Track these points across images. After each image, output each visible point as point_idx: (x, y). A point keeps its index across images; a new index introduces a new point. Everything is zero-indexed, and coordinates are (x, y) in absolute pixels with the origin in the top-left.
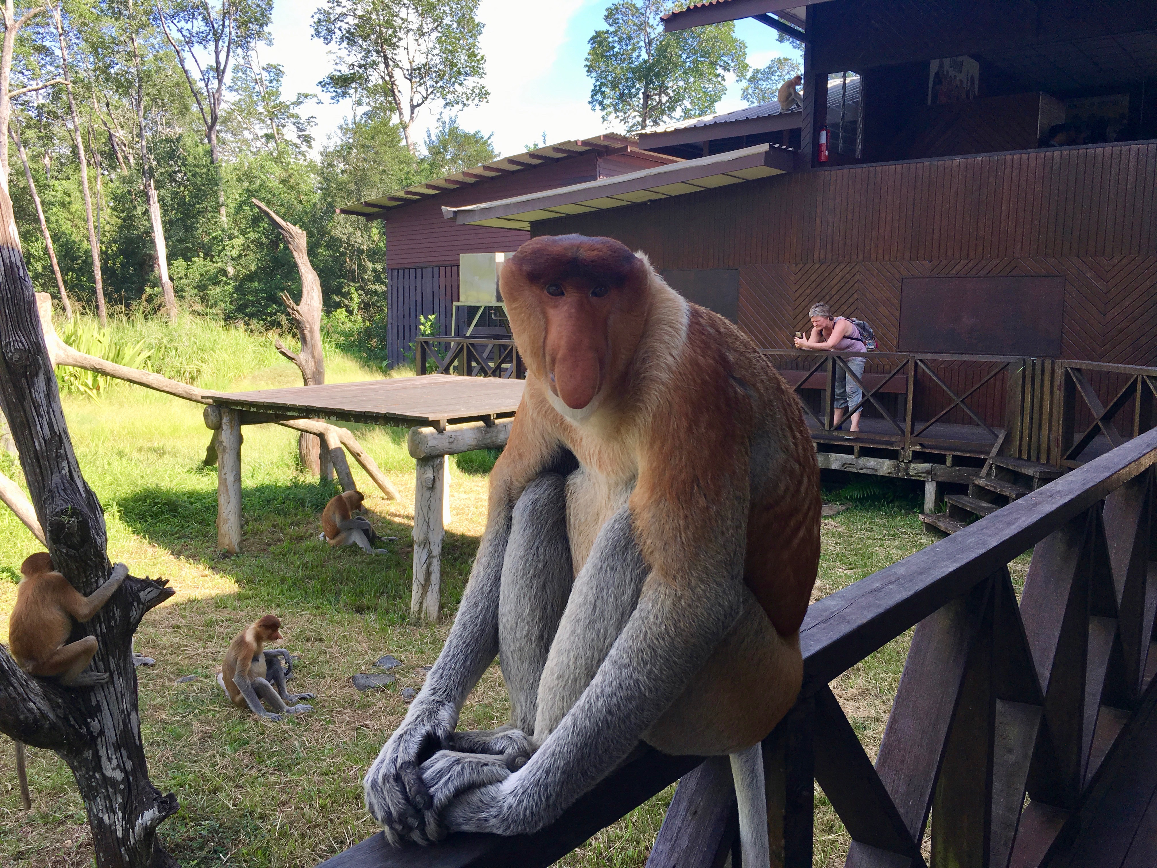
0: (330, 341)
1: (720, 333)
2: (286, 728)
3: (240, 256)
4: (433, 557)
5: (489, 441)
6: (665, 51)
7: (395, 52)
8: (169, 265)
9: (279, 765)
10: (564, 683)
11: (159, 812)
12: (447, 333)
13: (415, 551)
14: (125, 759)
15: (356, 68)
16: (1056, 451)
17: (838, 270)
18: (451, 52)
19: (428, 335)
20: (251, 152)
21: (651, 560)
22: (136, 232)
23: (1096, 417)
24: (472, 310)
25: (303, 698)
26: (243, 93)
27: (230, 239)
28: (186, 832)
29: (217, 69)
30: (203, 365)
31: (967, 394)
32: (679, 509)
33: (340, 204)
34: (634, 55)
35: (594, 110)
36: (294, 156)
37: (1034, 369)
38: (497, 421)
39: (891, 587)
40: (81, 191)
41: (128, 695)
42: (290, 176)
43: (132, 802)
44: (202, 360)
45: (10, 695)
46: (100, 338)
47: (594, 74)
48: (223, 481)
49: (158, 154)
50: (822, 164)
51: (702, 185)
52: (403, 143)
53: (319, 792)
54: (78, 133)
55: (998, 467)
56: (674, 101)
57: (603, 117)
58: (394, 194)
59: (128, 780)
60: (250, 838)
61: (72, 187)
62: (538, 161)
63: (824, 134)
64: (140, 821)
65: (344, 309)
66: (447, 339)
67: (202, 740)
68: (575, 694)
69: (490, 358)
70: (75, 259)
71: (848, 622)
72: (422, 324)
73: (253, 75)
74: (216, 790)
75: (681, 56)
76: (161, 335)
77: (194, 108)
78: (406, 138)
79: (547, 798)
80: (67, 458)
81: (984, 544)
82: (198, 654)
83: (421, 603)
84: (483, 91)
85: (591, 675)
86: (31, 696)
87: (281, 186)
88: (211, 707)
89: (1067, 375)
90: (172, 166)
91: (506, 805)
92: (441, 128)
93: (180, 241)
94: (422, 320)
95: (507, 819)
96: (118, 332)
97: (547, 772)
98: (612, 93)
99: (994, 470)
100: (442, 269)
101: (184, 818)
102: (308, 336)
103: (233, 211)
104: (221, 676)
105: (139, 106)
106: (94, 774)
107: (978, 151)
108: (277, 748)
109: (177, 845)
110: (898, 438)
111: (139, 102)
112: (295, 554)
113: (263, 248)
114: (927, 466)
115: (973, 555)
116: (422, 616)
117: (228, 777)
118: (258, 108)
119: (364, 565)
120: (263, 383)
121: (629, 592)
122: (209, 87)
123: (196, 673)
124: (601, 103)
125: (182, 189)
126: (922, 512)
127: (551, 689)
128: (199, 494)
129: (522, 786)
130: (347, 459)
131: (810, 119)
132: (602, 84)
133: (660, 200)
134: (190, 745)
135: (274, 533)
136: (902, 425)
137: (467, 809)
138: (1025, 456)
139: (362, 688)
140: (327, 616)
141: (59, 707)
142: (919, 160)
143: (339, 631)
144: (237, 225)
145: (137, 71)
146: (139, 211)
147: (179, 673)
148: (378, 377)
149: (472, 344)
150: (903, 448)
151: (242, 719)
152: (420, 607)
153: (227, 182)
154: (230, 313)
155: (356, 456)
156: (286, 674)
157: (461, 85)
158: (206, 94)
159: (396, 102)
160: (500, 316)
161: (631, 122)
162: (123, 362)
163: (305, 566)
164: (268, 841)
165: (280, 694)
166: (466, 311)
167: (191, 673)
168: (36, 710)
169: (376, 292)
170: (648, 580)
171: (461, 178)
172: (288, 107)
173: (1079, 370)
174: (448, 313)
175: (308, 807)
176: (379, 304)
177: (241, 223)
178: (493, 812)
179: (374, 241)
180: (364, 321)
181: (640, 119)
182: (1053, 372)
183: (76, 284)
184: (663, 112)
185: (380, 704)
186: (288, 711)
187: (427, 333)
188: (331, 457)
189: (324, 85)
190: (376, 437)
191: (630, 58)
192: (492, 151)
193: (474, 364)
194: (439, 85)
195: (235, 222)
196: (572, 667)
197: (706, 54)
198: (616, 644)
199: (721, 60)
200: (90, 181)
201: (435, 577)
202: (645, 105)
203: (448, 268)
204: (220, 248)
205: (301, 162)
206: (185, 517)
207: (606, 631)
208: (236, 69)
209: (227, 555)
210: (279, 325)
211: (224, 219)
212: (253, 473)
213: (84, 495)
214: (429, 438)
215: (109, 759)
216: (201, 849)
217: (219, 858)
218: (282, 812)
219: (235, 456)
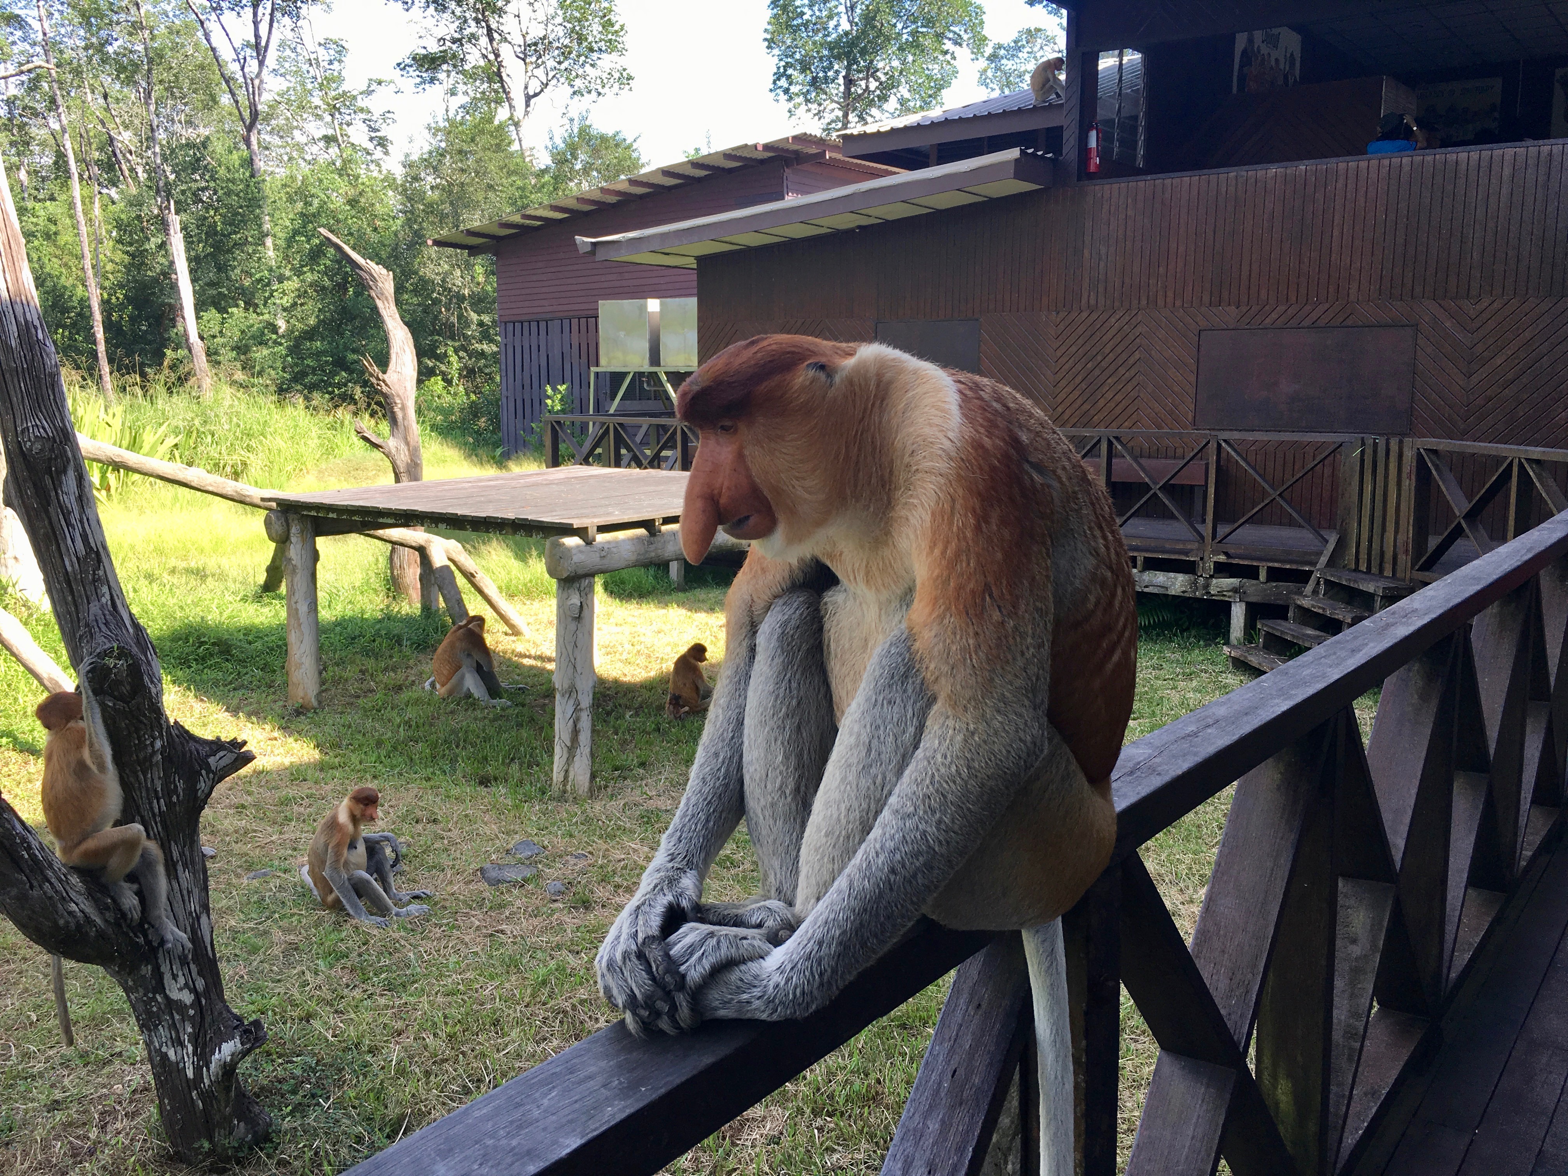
0: (423, 422)
1: (1008, 409)
2: (396, 935)
3: (294, 304)
4: (581, 710)
5: (653, 554)
6: (874, 18)
7: (501, 20)
8: (198, 318)
9: (390, 983)
10: (833, 841)
11: (242, 1044)
12: (583, 409)
13: (557, 703)
14: (194, 974)
15: (448, 44)
16: (1404, 560)
17: (1113, 320)
18: (579, 21)
19: (558, 412)
20: (305, 160)
21: (936, 687)
22: (149, 273)
23: (1458, 514)
24: (617, 378)
25: (416, 897)
26: (293, 79)
27: (280, 282)
28: (273, 1071)
29: (257, 46)
30: (250, 455)
31: (1285, 487)
32: (967, 625)
33: (432, 234)
34: (832, 24)
35: (777, 101)
36: (364, 166)
37: (1375, 452)
38: (664, 528)
39: (1209, 731)
40: (71, 217)
41: (196, 891)
42: (360, 194)
43: (206, 1032)
44: (249, 448)
45: (45, 893)
46: (109, 419)
47: (776, 51)
48: (293, 612)
49: (177, 165)
50: (1091, 176)
51: (931, 205)
52: (515, 147)
53: (445, 1017)
54: (67, 136)
55: (1327, 582)
56: (887, 88)
57: (790, 111)
58: (506, 218)
59: (200, 1002)
60: (357, 1077)
61: (60, 211)
62: (703, 173)
63: (1093, 135)
64: (217, 1056)
65: (439, 378)
66: (584, 418)
67: (286, 954)
68: (850, 853)
69: (644, 443)
70: (65, 310)
71: (1159, 774)
72: (549, 397)
73: (305, 53)
74: (308, 1017)
75: (895, 26)
76: (191, 415)
77: (225, 100)
78: (520, 140)
79: (821, 975)
80: (108, 582)
81: (1324, 676)
82: (272, 842)
83: (567, 771)
84: (625, 74)
85: (866, 829)
86: (73, 894)
87: (348, 208)
88: (295, 910)
89: (1420, 459)
90: (196, 181)
91: (772, 984)
92: (568, 127)
93: (212, 284)
94: (549, 390)
95: (773, 1001)
96: (133, 412)
97: (820, 943)
98: (802, 77)
99: (1322, 587)
100: (575, 322)
101: (269, 1054)
102: (400, 415)
103: (282, 243)
104: (306, 869)
105: (150, 97)
106: (154, 997)
107: (1300, 158)
108: (385, 961)
109: (262, 1088)
110: (1195, 546)
111: (149, 93)
112: (392, 709)
113: (326, 295)
114: (1234, 581)
115: (1310, 691)
116: (568, 788)
117: (324, 999)
118: (313, 100)
119: (487, 722)
120: (333, 479)
121: (911, 730)
122: (246, 70)
123: (272, 866)
124: (786, 91)
125: (212, 213)
126: (1227, 643)
127: (817, 850)
128: (258, 630)
129: (791, 961)
130: (457, 580)
131: (1076, 115)
132: (788, 65)
133: (872, 225)
134: (270, 960)
135: (362, 680)
136: (1199, 527)
137: (724, 990)
138: (1363, 567)
139: (495, 883)
140: (442, 790)
141: (107, 908)
142: (1222, 170)
143: (459, 809)
144: (289, 262)
145: (146, 49)
146: (154, 242)
147: (249, 867)
148: (490, 472)
149: (621, 425)
150: (1202, 559)
151: (338, 926)
152: (566, 777)
153: (275, 202)
154: (283, 383)
155: (470, 577)
156: (393, 866)
157: (592, 65)
158: (241, 80)
159: (504, 91)
160: (655, 385)
161: (828, 117)
162: (142, 451)
163: (408, 724)
164: (382, 1082)
165: (385, 891)
166: (608, 379)
167: (265, 866)
168: (79, 914)
169: (482, 354)
170: (932, 712)
171: (597, 196)
172: (354, 98)
173: (1435, 452)
174: (583, 383)
175: (432, 1037)
176: (487, 371)
177: (294, 259)
178: (757, 992)
179: (478, 284)
180: (467, 394)
181: (840, 114)
182: (1400, 455)
183: (69, 346)
184: (871, 103)
185: (518, 903)
186: (397, 915)
187: (556, 409)
188: (436, 578)
189: (404, 68)
190: (493, 552)
191: (825, 29)
192: (639, 159)
193: (623, 451)
194: (563, 67)
195: (286, 257)
196: (844, 821)
197: (929, 22)
198: (897, 790)
199: (950, 31)
200: (83, 203)
201: (585, 737)
202: (847, 93)
203: (583, 321)
204: (267, 295)
205: (375, 174)
206: (242, 662)
207: (884, 778)
208: (282, 45)
209: (300, 711)
210: (353, 401)
211: (271, 253)
212: (330, 602)
213: (131, 630)
214: (574, 552)
215: (175, 977)
216: (294, 1092)
217: (318, 1104)
218: (398, 1043)
219: (310, 579)
